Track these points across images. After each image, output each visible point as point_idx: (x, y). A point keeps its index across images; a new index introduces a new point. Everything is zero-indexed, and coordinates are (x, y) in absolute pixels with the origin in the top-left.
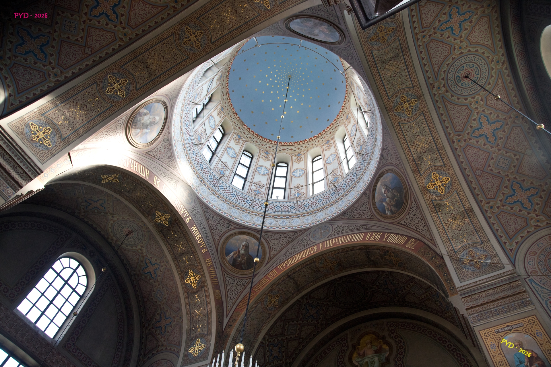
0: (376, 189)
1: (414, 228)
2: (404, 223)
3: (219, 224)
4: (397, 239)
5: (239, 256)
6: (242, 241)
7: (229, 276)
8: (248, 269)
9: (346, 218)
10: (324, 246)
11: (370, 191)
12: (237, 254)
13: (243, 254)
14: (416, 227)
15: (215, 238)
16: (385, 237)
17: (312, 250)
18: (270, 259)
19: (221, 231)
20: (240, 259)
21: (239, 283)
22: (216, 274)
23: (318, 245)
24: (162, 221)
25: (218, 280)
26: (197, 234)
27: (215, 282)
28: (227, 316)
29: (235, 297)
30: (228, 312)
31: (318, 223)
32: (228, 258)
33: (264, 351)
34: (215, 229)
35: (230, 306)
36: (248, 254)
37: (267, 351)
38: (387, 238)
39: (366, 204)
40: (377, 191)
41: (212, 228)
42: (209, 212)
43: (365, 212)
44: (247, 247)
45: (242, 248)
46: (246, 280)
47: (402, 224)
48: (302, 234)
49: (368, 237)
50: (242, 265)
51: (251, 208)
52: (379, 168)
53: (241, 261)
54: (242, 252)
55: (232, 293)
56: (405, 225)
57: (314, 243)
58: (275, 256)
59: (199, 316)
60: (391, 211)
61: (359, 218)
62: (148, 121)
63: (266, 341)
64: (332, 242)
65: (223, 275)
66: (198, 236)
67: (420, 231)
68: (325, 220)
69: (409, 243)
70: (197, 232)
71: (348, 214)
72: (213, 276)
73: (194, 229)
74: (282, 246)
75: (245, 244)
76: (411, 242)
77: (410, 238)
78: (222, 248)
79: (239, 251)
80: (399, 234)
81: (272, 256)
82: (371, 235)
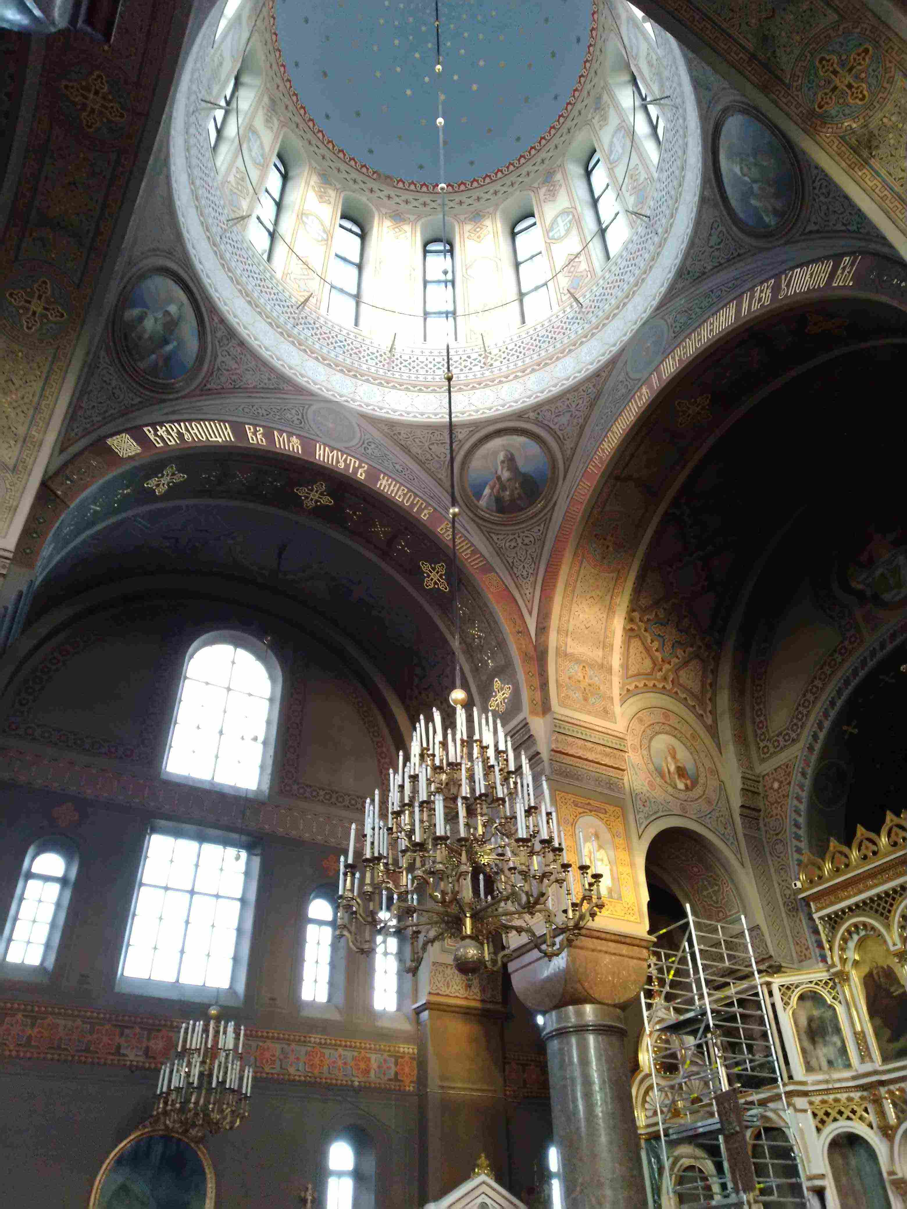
0: (721, 175)
1: (840, 227)
2: (815, 228)
3: (433, 444)
4: (811, 277)
5: (503, 488)
6: (495, 453)
7: (501, 537)
8: (531, 503)
9: (688, 282)
10: (660, 378)
11: (711, 187)
12: (497, 486)
13: (509, 480)
14: (844, 224)
15: (439, 476)
16: (783, 286)
17: (640, 398)
18: (568, 461)
19: (442, 456)
20: (508, 493)
21: (527, 541)
22: (473, 545)
23: (647, 381)
24: (317, 501)
25: (482, 555)
26: (396, 489)
27: (476, 562)
28: (530, 613)
29: (531, 571)
30: (529, 605)
31: (636, 327)
32: (483, 503)
33: (643, 644)
34: (431, 458)
35: (527, 592)
36: (520, 473)
37: (649, 641)
38: (788, 286)
39: (715, 225)
40: (726, 180)
41: (423, 459)
42: (402, 432)
43: (721, 246)
44: (510, 461)
45: (502, 469)
46: (538, 528)
47: (811, 232)
48: (610, 372)
49: (745, 305)
50: (519, 502)
51: (487, 373)
52: (704, 118)
53: (512, 494)
54: (506, 475)
55: (521, 567)
56: (818, 231)
57: (639, 380)
58: (574, 450)
59: (480, 637)
60: (775, 212)
61: (716, 267)
62: (159, 327)
63: (640, 623)
64: (674, 358)
65: (489, 539)
66: (400, 493)
67: (855, 228)
68: (648, 312)
69: (840, 271)
70: (395, 486)
71: (689, 273)
72: (469, 551)
73: (384, 482)
74: (581, 421)
75: (506, 456)
76: (844, 269)
77: (837, 258)
78: (463, 489)
79: (499, 478)
80: (813, 261)
81: (569, 452)
82: (752, 297)
